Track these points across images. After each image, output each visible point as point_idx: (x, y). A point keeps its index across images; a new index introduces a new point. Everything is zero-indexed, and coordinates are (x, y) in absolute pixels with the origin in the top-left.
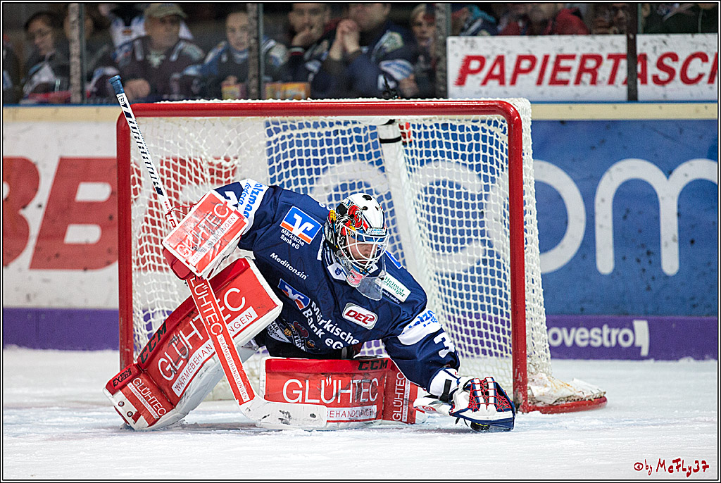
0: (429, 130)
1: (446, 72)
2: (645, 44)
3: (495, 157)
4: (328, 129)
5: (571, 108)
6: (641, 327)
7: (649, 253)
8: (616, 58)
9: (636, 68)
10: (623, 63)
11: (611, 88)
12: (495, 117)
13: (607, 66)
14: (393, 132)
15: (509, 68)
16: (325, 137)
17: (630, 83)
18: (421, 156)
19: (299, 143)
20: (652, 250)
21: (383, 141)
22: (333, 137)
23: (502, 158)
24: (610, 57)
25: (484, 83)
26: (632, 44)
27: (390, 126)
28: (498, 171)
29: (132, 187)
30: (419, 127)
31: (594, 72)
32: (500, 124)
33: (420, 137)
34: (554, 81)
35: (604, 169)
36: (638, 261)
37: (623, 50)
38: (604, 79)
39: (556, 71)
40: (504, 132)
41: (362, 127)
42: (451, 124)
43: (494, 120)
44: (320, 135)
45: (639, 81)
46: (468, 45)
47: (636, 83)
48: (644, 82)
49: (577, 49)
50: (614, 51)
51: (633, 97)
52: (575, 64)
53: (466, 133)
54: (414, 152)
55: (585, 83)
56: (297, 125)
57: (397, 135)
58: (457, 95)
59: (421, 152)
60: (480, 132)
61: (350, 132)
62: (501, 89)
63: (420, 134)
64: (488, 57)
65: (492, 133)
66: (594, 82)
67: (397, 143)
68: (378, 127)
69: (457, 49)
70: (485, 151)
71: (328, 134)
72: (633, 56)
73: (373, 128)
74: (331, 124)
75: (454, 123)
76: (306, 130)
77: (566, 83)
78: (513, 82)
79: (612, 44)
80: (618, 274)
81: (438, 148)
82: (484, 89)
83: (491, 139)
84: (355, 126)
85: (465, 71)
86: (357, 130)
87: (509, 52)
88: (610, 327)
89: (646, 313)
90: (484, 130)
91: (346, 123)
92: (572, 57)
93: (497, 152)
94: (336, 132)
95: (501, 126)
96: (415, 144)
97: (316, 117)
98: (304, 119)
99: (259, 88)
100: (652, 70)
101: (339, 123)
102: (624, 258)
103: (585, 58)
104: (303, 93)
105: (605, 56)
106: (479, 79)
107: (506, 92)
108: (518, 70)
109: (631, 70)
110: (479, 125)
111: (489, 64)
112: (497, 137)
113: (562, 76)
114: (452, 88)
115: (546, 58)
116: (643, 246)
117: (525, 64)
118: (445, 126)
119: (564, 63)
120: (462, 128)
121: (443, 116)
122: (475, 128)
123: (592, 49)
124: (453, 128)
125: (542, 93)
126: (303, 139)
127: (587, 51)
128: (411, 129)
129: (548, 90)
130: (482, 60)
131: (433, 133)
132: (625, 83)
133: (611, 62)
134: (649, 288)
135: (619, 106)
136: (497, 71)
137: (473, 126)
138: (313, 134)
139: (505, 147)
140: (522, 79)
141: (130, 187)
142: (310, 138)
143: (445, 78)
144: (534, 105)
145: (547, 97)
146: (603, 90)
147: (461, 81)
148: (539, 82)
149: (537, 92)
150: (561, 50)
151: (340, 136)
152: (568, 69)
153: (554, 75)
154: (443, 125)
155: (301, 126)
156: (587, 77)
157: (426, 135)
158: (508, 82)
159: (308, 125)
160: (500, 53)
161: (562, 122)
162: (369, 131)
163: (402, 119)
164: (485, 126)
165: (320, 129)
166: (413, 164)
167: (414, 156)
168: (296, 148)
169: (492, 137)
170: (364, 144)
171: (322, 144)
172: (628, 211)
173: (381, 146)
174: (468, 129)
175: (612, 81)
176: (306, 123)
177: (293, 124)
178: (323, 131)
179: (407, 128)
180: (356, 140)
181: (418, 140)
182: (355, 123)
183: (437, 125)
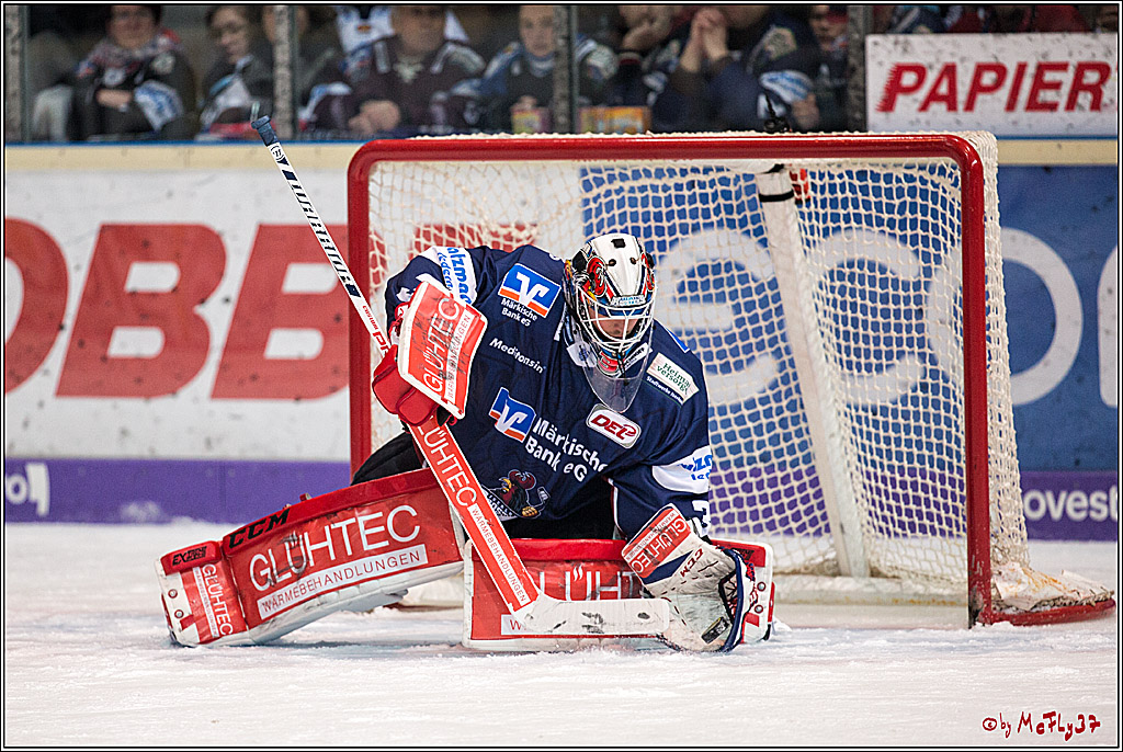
0: (837, 181)
1: (864, 90)
3: (940, 222)
4: (678, 179)
5: (1060, 147)
12: (941, 161)
13: (1116, 81)
14: (781, 184)
15: (963, 84)
16: (673, 192)
18: (824, 222)
19: (633, 202)
21: (764, 199)
22: (686, 193)
23: (952, 225)
25: (924, 107)
27: (777, 175)
28: (945, 245)
29: (372, 271)
30: (822, 176)
31: (1096, 91)
32: (948, 172)
33: (822, 192)
34: (1033, 105)
38: (1112, 101)
39: (1037, 88)
40: (955, 185)
41: (731, 176)
42: (872, 172)
43: (939, 165)
44: (666, 189)
46: (899, 49)
49: (1070, 54)
52: (1067, 78)
53: (894, 185)
54: (814, 215)
55: (1082, 108)
56: (629, 173)
57: (788, 189)
58: (880, 125)
59: (825, 215)
60: (918, 184)
61: (712, 184)
62: (951, 116)
63: (823, 187)
64: (931, 66)
65: (936, 186)
66: (1096, 106)
67: (787, 202)
68: (757, 176)
69: (882, 55)
70: (924, 214)
71: (679, 187)
73: (748, 177)
74: (684, 172)
75: (876, 170)
76: (644, 181)
77: (1053, 107)
78: (970, 106)
81: (851, 209)
82: (923, 116)
83: (935, 195)
84: (721, 174)
85: (894, 88)
86: (724, 181)
87: (963, 60)
90: (923, 181)
91: (707, 171)
92: (1062, 67)
93: (943, 216)
94: (691, 185)
95: (951, 175)
96: (815, 202)
97: (660, 161)
98: (641, 164)
99: (571, 116)
101: (695, 170)
103: (1082, 68)
104: (639, 124)
106: (915, 100)
107: (958, 122)
108: (977, 88)
110: (915, 173)
111: (931, 77)
112: (945, 191)
113: (1047, 96)
114: (874, 116)
115: (1022, 68)
117: (988, 78)
118: (862, 175)
119: (1049, 76)
120: (888, 178)
121: (860, 160)
122: (910, 179)
123: (1093, 55)
124: (875, 177)
125: (1015, 123)
126: (639, 195)
127: (1085, 58)
128: (809, 179)
129: (1024, 119)
130: (920, 71)
131: (843, 186)
136: (943, 89)
137: (905, 175)
138: (655, 188)
139: (957, 207)
140: (984, 101)
141: (368, 271)
142: (650, 193)
143: (863, 100)
144: (1002, 143)
145: (1023, 130)
147: (888, 105)
148: (1011, 106)
149: (1005, 121)
150: (1045, 55)
151: (697, 190)
152: (1056, 86)
153: (1034, 95)
154: (858, 173)
155: (636, 175)
156: (1086, 98)
157: (833, 188)
158: (961, 107)
159: (648, 173)
160: (949, 60)
161: (1047, 169)
162: (742, 183)
163: (796, 163)
164: (926, 175)
165: (666, 180)
166: (812, 234)
167: (814, 222)
168: (628, 209)
169: (937, 193)
170: (735, 203)
171: (668, 204)
173: (761, 207)
174: (899, 180)
176: (645, 170)
177: (623, 171)
178: (671, 183)
179: (802, 179)
180: (723, 196)
181: (819, 197)
182: (720, 169)
183: (849, 173)
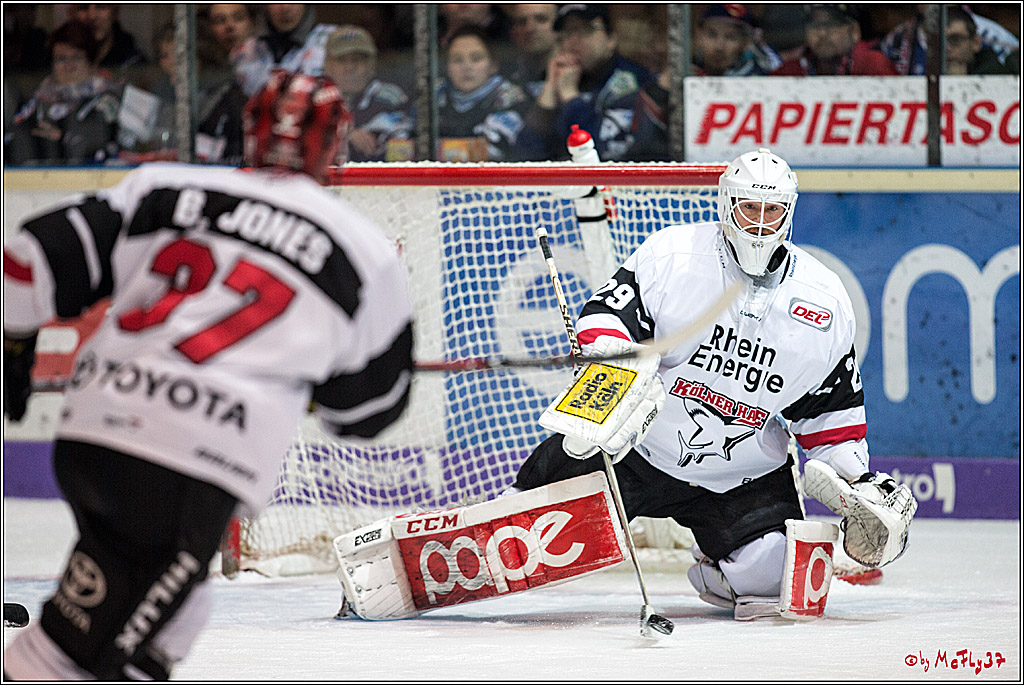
0: (643, 208)
1: (682, 125)
2: (951, 89)
4: (505, 202)
5: (850, 176)
6: (944, 473)
7: (955, 373)
8: (912, 108)
9: (939, 122)
10: (922, 115)
11: (906, 148)
13: (900, 119)
14: (594, 207)
15: (769, 120)
16: (501, 213)
17: (932, 141)
19: (466, 222)
20: (959, 367)
21: (580, 220)
22: (512, 214)
24: (904, 106)
25: (735, 140)
26: (933, 89)
27: (592, 200)
30: (630, 203)
31: (882, 127)
33: (630, 217)
34: (828, 139)
35: (896, 258)
36: (941, 383)
37: (922, 96)
38: (896, 137)
39: (831, 124)
41: (550, 199)
42: (672, 199)
44: (494, 210)
45: (943, 139)
46: (714, 89)
47: (939, 141)
48: (950, 140)
49: (860, 95)
50: (909, 99)
51: (934, 161)
52: (857, 116)
53: (691, 210)
54: (623, 236)
55: (870, 142)
56: (462, 197)
57: (603, 212)
58: (697, 157)
59: (632, 237)
60: (711, 209)
61: (535, 206)
63: (631, 213)
64: (741, 105)
66: (882, 140)
67: (600, 223)
68: (576, 201)
69: (699, 94)
71: (506, 209)
72: (936, 107)
73: (565, 202)
74: (510, 196)
75: (676, 197)
76: (475, 204)
77: (844, 141)
78: (774, 139)
79: (907, 89)
80: (914, 401)
82: (733, 148)
84: (542, 199)
85: (709, 124)
86: (545, 205)
87: (768, 100)
88: (902, 472)
89: (951, 454)
91: (530, 195)
92: (853, 106)
94: (516, 207)
96: (624, 226)
97: (489, 187)
98: (473, 189)
100: (961, 124)
101: (520, 194)
102: (922, 380)
103: (870, 107)
105: (897, 104)
106: (727, 135)
108: (780, 124)
109: (933, 123)
110: (709, 198)
111: (741, 115)
113: (839, 131)
114: (691, 147)
115: (818, 107)
116: (947, 363)
117: (790, 116)
118: (664, 202)
119: (842, 114)
120: (686, 204)
121: (662, 187)
122: (704, 204)
123: (880, 96)
124: (675, 204)
125: (813, 155)
126: (471, 216)
127: (873, 98)
128: (619, 205)
129: (821, 151)
130: (731, 109)
131: (648, 212)
132: (925, 141)
133: (906, 113)
134: (954, 421)
135: (916, 173)
136: (751, 125)
137: (701, 202)
138: (485, 210)
140: (786, 135)
142: (481, 214)
143: (682, 133)
145: (820, 161)
146: (895, 151)
147: (703, 138)
148: (809, 140)
149: (804, 153)
150: (838, 96)
151: (522, 212)
152: (847, 123)
153: (829, 129)
154: (661, 201)
155: (469, 199)
156: (873, 134)
157: (639, 214)
158: (766, 139)
159: (479, 197)
160: (755, 99)
161: (840, 195)
162: (560, 207)
163: (615, 191)
165: (494, 203)
167: (623, 243)
168: (461, 228)
170: (554, 224)
171: (497, 223)
172: (927, 315)
173: (578, 227)
174: (695, 206)
175: (906, 139)
176: (476, 194)
177: (457, 196)
178: (499, 205)
179: (614, 204)
180: (544, 217)
181: (627, 221)
182: (541, 194)
183: (653, 201)
